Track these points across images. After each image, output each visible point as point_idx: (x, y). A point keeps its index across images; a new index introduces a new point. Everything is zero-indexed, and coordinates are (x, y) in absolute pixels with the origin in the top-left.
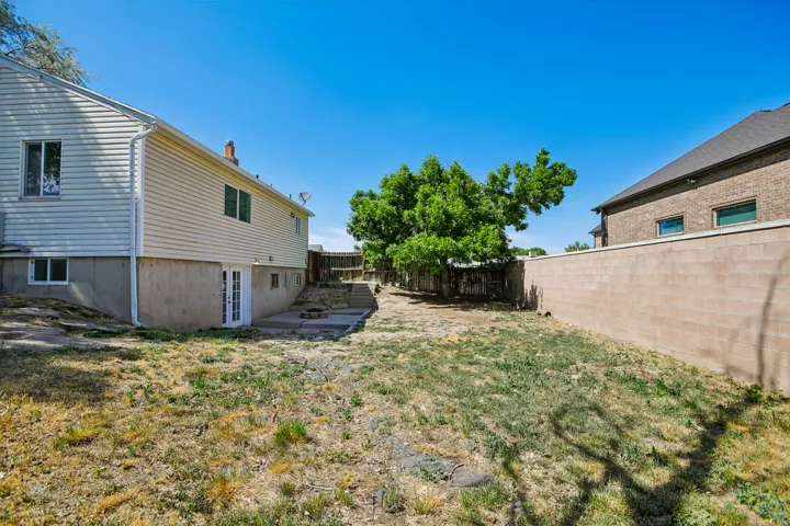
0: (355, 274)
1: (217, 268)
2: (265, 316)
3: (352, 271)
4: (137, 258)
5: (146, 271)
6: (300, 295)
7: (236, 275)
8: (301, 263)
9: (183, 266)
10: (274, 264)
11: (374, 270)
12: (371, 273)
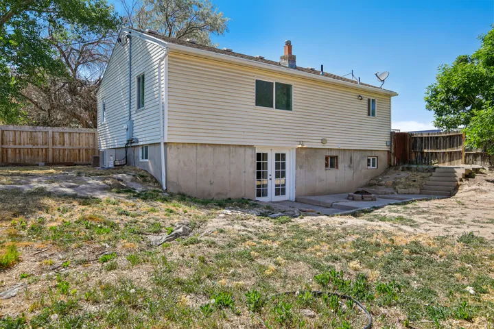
0: (452, 156)
1: (249, 151)
2: (314, 194)
3: (450, 153)
4: (165, 143)
5: (172, 153)
6: (376, 178)
7: (280, 157)
8: (381, 144)
9: (210, 149)
10: (327, 146)
11: (479, 151)
12: (476, 155)
